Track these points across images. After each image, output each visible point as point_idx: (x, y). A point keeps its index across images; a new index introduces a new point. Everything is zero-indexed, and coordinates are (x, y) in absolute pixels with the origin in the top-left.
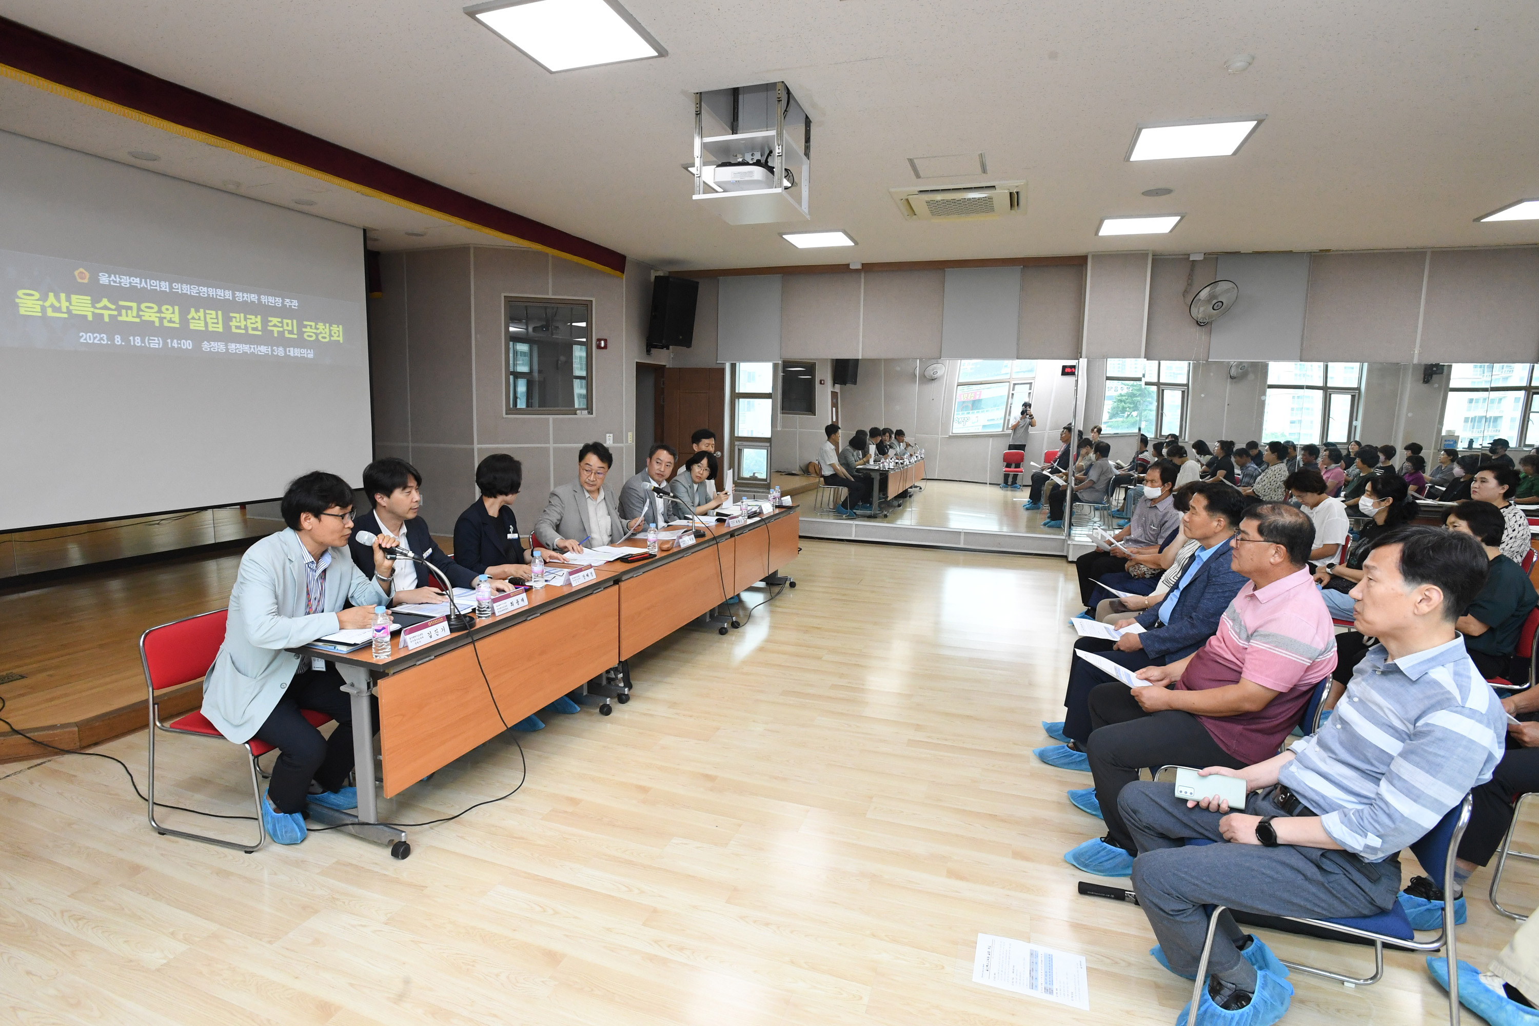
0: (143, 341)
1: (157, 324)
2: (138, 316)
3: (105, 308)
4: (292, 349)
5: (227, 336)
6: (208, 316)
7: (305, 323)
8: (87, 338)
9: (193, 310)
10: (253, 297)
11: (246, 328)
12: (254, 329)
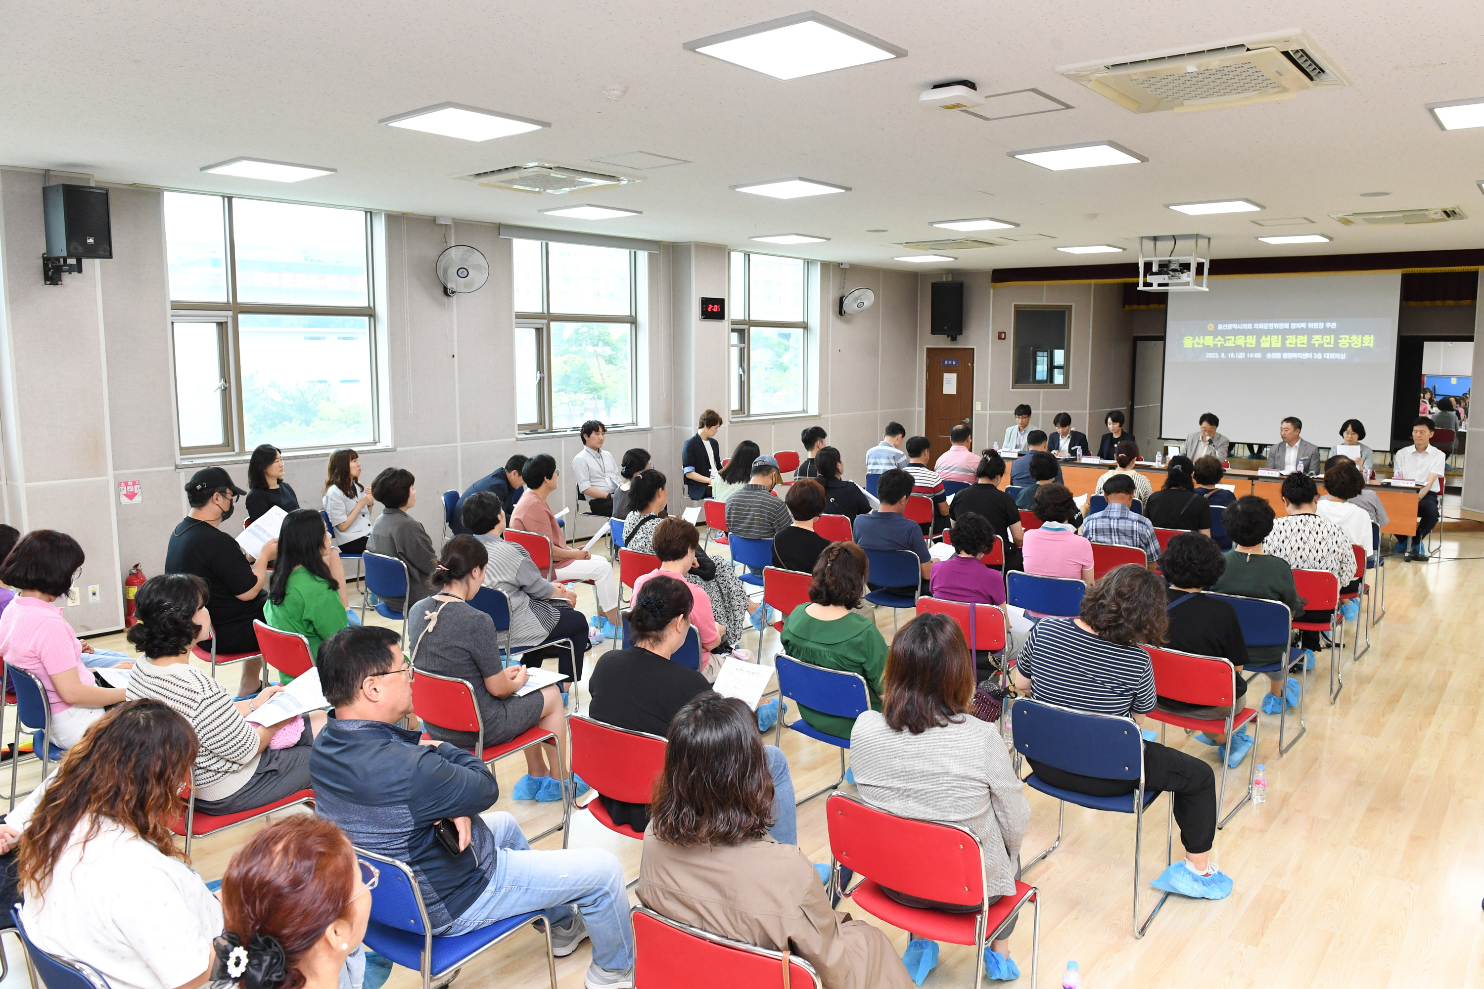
0: (1235, 355)
1: (1243, 346)
2: (1234, 343)
3: (1219, 341)
4: (1328, 354)
5: (1283, 349)
6: (1272, 339)
7: (1341, 336)
8: (1210, 355)
9: (1264, 337)
10: (1304, 325)
11: (1296, 343)
12: (1301, 344)
